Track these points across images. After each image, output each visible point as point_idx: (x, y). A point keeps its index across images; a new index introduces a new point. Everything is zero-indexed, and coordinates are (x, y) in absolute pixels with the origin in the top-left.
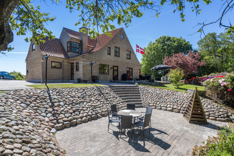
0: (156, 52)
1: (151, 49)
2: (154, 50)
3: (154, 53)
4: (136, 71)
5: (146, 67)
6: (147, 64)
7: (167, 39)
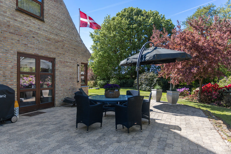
0: (118, 33)
1: (109, 29)
2: (115, 29)
3: (115, 36)
4: (71, 70)
5: (99, 62)
6: (102, 56)
7: (136, 11)
